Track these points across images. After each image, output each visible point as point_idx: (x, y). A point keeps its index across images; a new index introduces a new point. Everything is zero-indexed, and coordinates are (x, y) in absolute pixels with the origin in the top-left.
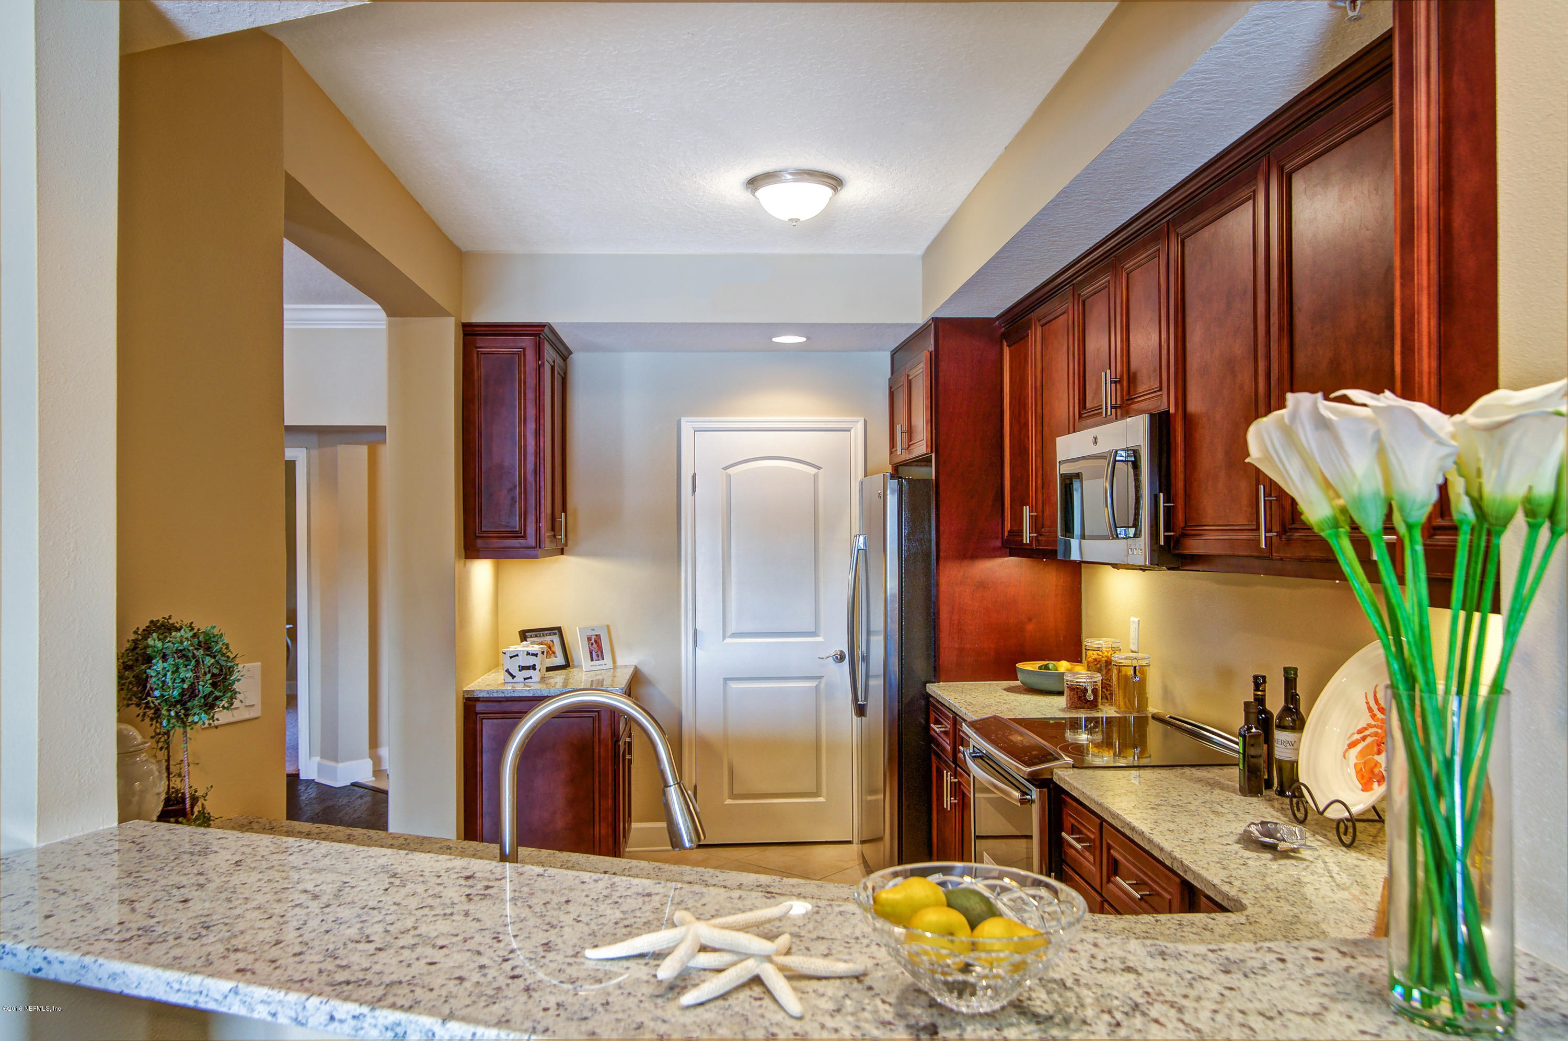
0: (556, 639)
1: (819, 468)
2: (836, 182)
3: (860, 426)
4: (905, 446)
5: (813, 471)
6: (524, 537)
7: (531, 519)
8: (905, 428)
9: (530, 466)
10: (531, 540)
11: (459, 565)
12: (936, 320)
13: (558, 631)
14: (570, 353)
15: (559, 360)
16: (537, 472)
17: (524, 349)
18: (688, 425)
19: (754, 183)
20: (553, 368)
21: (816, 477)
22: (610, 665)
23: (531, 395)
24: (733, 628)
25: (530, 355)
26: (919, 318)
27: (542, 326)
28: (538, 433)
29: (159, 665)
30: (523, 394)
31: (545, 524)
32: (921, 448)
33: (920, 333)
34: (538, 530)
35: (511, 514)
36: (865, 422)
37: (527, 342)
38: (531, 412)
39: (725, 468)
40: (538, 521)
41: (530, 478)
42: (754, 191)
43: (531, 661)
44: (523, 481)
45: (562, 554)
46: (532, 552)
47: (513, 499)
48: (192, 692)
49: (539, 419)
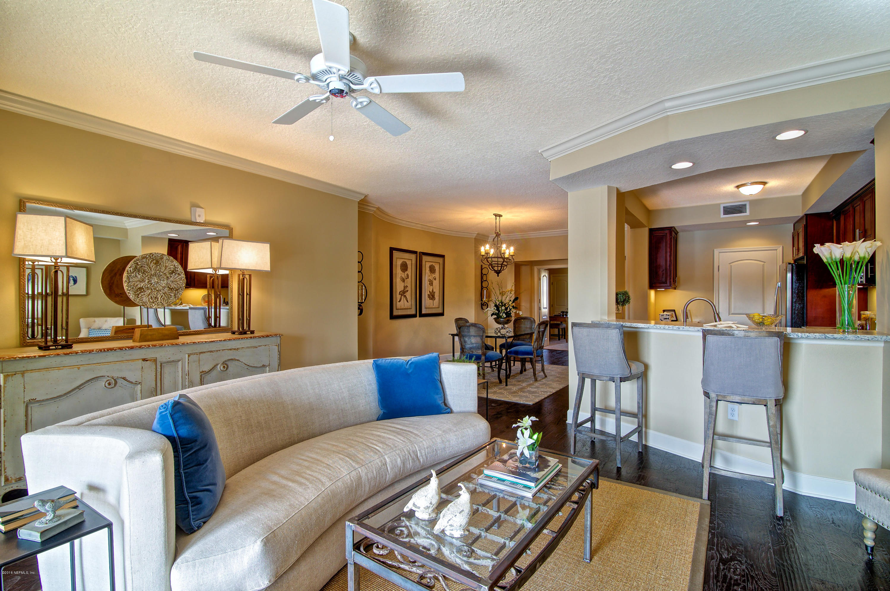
0: (673, 313)
1: (765, 262)
2: (764, 183)
3: (781, 248)
4: (796, 254)
5: (763, 263)
6: (666, 283)
7: (668, 278)
8: (797, 248)
9: (668, 265)
10: (668, 284)
11: (648, 290)
12: (806, 215)
13: (674, 311)
14: (678, 232)
15: (675, 235)
16: (670, 266)
17: (666, 234)
18: (716, 252)
19: (738, 187)
20: (674, 238)
21: (763, 265)
22: (690, 321)
23: (668, 246)
24: (732, 312)
25: (668, 235)
26: (800, 214)
27: (672, 227)
28: (670, 256)
29: (619, 295)
30: (666, 245)
31: (672, 280)
32: (801, 255)
33: (802, 218)
34: (670, 282)
35: (662, 277)
36: (783, 247)
37: (667, 231)
38: (668, 250)
39: (730, 264)
40: (670, 279)
41: (668, 267)
42: (738, 189)
43: (667, 317)
44: (666, 269)
45: (675, 289)
46: (669, 287)
47: (663, 273)
48: (625, 300)
49: (670, 252)
